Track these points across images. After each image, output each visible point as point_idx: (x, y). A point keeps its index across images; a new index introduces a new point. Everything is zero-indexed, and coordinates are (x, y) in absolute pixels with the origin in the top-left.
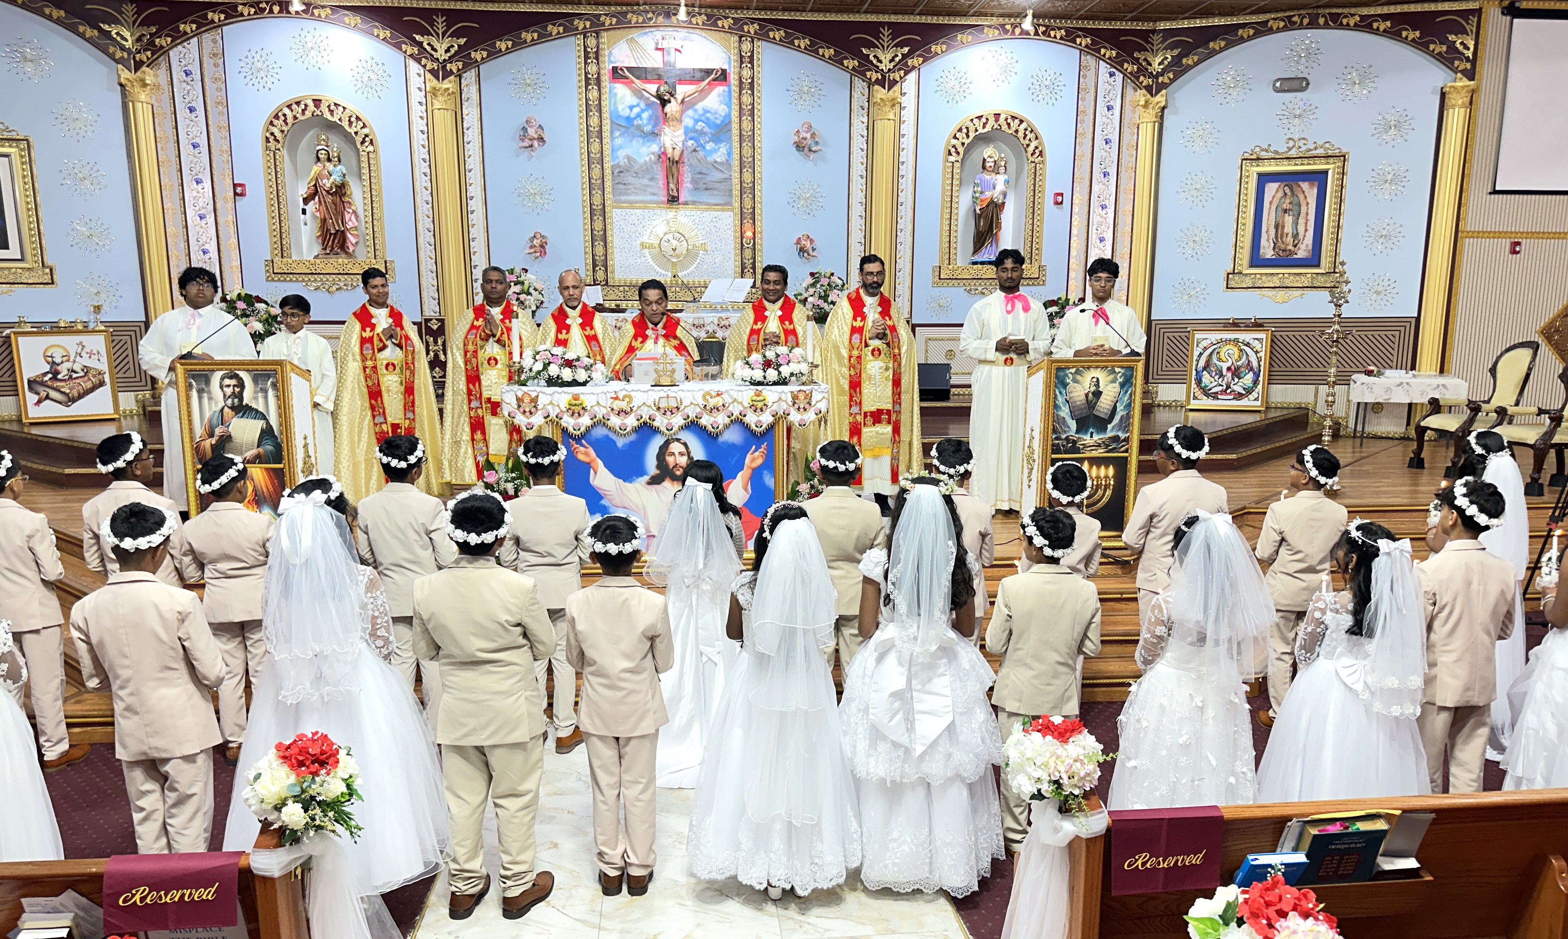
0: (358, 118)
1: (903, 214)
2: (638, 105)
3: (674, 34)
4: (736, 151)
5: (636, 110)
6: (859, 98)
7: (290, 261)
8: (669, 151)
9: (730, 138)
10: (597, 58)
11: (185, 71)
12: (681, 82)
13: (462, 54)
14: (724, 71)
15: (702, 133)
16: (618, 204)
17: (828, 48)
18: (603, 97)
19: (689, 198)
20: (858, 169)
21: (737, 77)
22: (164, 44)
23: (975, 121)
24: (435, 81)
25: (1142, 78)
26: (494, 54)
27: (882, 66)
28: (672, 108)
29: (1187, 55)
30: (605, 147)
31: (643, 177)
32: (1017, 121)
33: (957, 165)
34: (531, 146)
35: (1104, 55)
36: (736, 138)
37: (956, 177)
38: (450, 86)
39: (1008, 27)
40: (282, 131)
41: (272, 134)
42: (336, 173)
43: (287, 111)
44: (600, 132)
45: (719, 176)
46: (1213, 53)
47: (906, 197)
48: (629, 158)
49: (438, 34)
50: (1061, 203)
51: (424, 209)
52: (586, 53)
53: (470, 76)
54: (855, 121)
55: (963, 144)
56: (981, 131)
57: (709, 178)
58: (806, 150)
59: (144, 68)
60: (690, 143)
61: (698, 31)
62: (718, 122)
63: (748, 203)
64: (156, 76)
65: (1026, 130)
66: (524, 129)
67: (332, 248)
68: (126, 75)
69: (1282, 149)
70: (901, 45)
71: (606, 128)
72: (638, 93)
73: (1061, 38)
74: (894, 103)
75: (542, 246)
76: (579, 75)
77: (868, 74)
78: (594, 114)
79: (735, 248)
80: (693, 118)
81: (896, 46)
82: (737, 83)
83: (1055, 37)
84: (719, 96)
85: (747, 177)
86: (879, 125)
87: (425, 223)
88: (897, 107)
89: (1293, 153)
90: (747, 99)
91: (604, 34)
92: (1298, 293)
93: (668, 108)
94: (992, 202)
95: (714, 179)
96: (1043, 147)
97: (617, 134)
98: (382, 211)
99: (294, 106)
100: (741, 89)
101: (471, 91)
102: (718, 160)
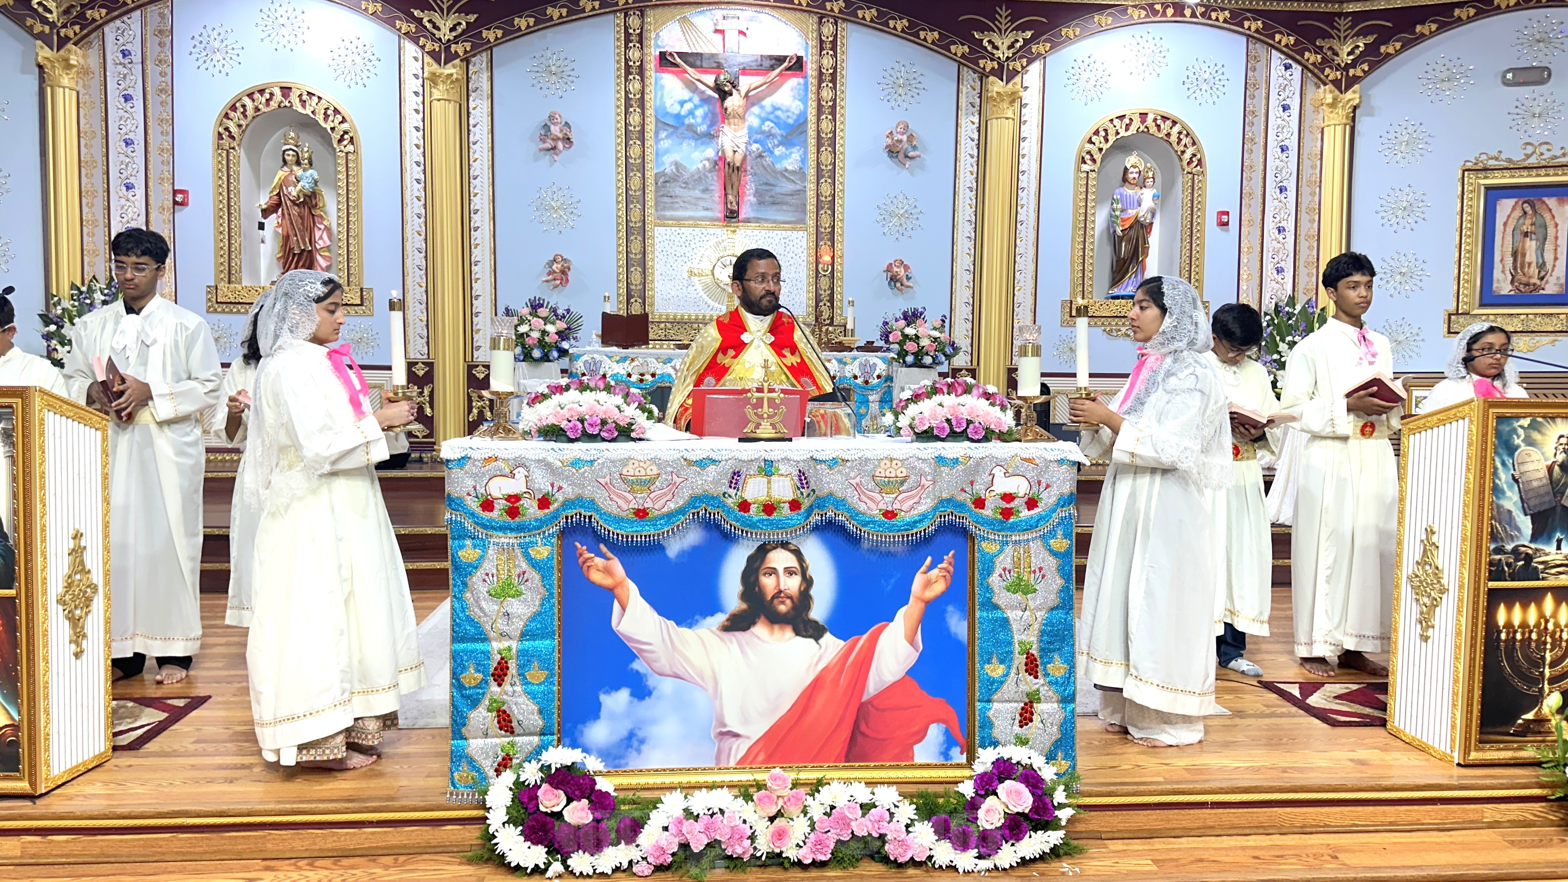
0: (336, 111)
1: (1023, 234)
2: (690, 100)
3: (738, 13)
4: (812, 156)
5: (688, 106)
6: (969, 93)
7: (239, 287)
8: (729, 154)
9: (806, 141)
10: (641, 42)
11: (123, 52)
12: (745, 71)
13: (472, 32)
14: (799, 59)
15: (770, 135)
16: (662, 221)
17: (931, 30)
18: (647, 90)
19: (751, 215)
20: (967, 179)
21: (814, 66)
22: (97, 16)
23: (1116, 122)
24: (435, 66)
25: (1328, 70)
26: (511, 34)
27: (999, 54)
28: (734, 102)
29: (1386, 42)
30: (648, 151)
31: (694, 189)
32: (1169, 123)
33: (1092, 175)
34: (554, 148)
35: (1280, 42)
36: (812, 141)
37: (1091, 190)
38: (453, 71)
39: (1158, 7)
40: (240, 126)
41: (227, 129)
42: (307, 177)
43: (247, 101)
44: (642, 132)
45: (790, 187)
46: (1422, 37)
47: (1027, 214)
48: (677, 165)
49: (442, 10)
50: (1227, 224)
51: (415, 224)
52: (627, 35)
53: (480, 62)
54: (963, 121)
55: (1100, 150)
56: (1123, 133)
57: (778, 190)
58: (901, 156)
59: (70, 46)
60: (755, 147)
61: (767, 10)
62: (791, 121)
63: (826, 221)
64: (84, 56)
65: (1180, 133)
66: (546, 127)
68: (45, 53)
69: (1518, 156)
70: (1022, 28)
71: (650, 127)
72: (691, 86)
73: (1225, 21)
74: (1014, 98)
75: (563, 272)
76: (618, 62)
77: (982, 62)
78: (635, 109)
79: (808, 276)
80: (759, 116)
81: (1016, 29)
82: (815, 74)
83: (1217, 19)
84: (792, 90)
85: (826, 189)
86: (995, 126)
87: (415, 242)
88: (1017, 105)
89: (1533, 161)
90: (827, 94)
91: (649, 12)
92: (1546, 339)
93: (729, 102)
94: (1137, 221)
95: (783, 191)
96: (1203, 154)
97: (663, 135)
98: (360, 227)
99: (257, 96)
100: (820, 80)
101: (481, 81)
102: (790, 168)
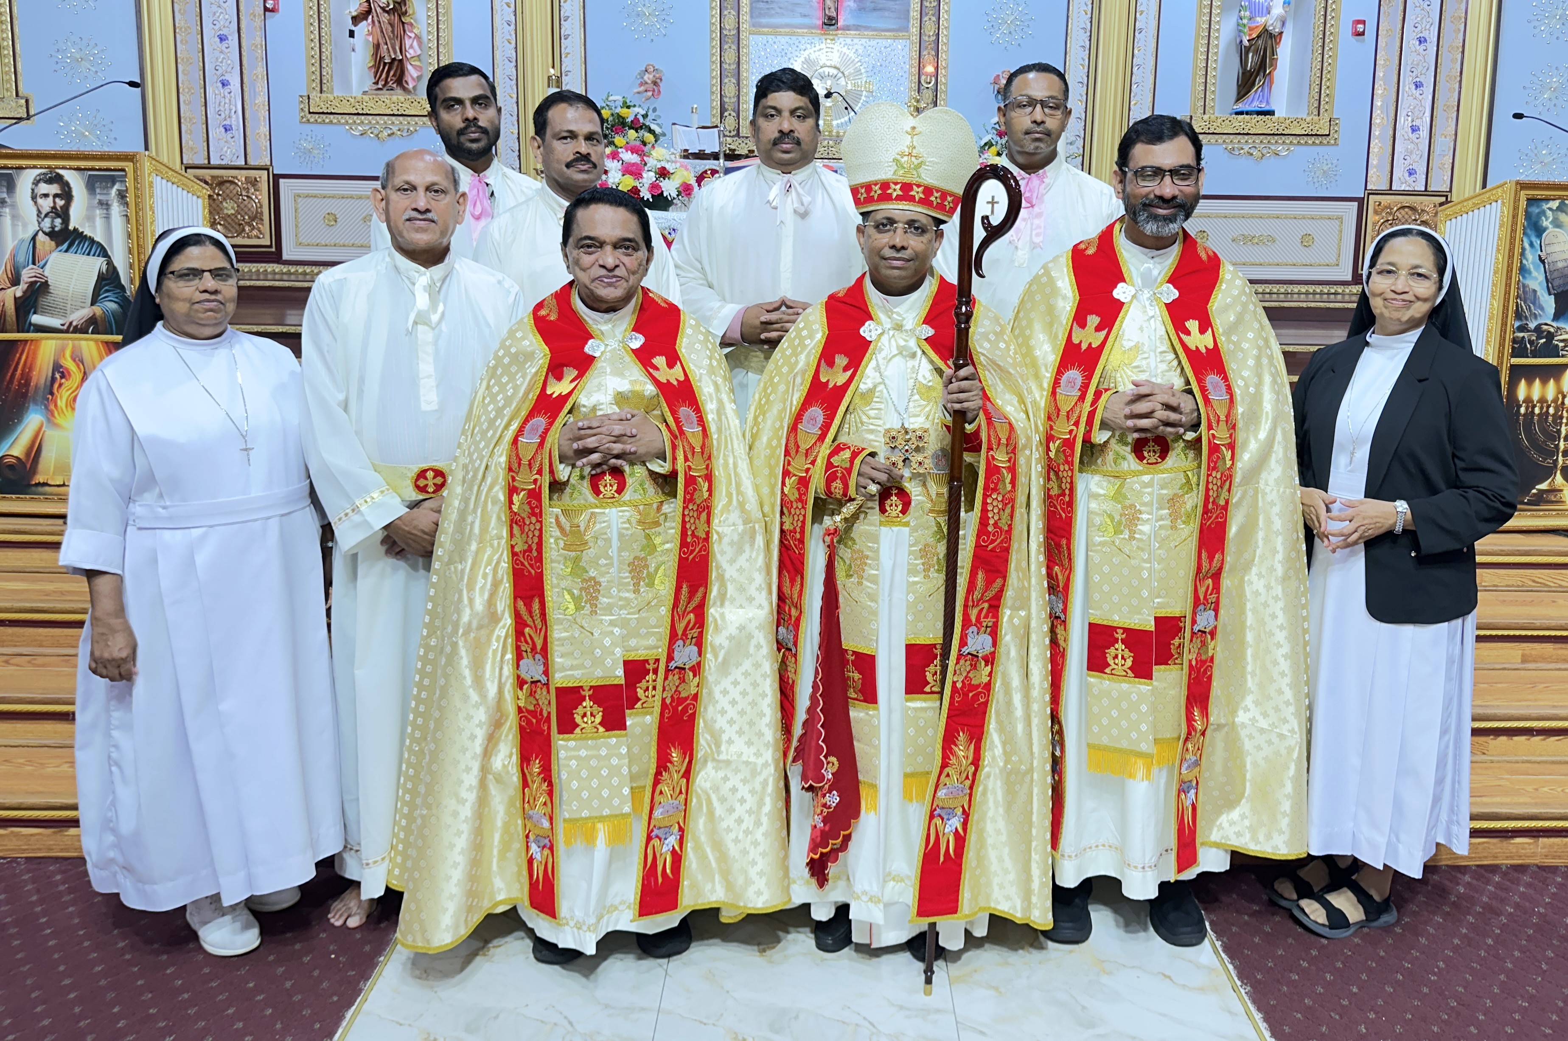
7: (331, 97)
19: (851, 22)
47: (1146, 21)
50: (1363, 34)
51: (505, 32)
63: (930, 29)
67: (386, 82)
75: (655, 83)
79: (910, 89)
94: (1265, 30)
98: (450, 35)
